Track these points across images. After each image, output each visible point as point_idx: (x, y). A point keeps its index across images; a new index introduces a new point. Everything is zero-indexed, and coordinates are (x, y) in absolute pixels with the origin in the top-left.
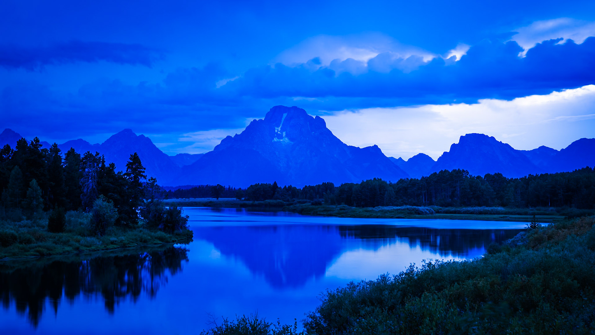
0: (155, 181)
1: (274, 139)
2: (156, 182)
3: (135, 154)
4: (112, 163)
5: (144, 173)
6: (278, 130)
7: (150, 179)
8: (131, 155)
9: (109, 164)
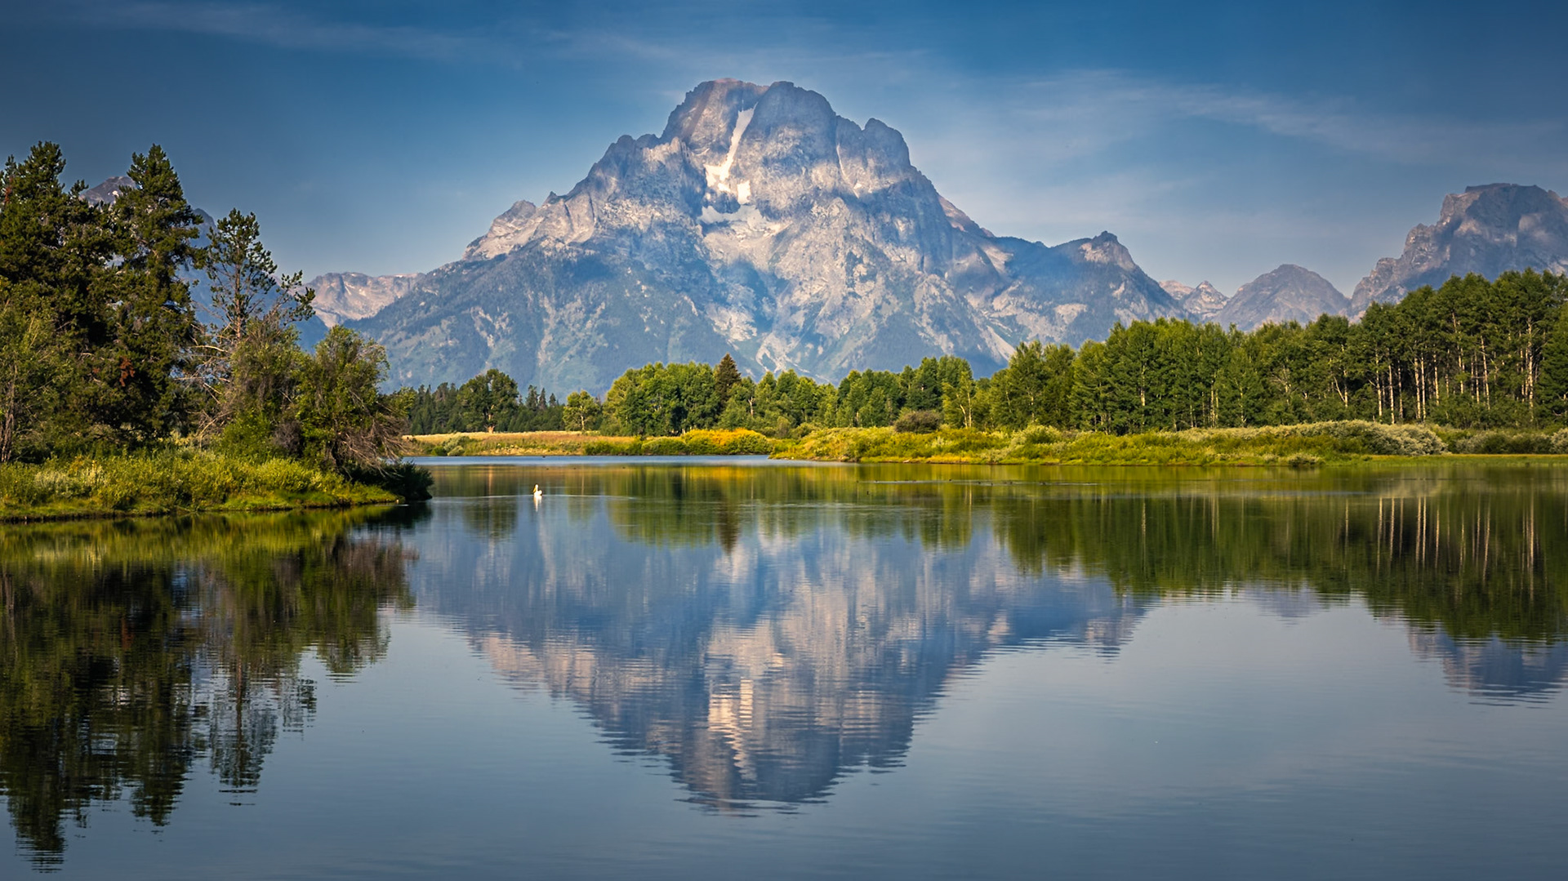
0: (249, 232)
1: (700, 213)
2: (257, 233)
3: (156, 152)
4: (48, 145)
5: (196, 236)
6: (717, 177)
7: (228, 219)
8: (134, 156)
9: (33, 149)
